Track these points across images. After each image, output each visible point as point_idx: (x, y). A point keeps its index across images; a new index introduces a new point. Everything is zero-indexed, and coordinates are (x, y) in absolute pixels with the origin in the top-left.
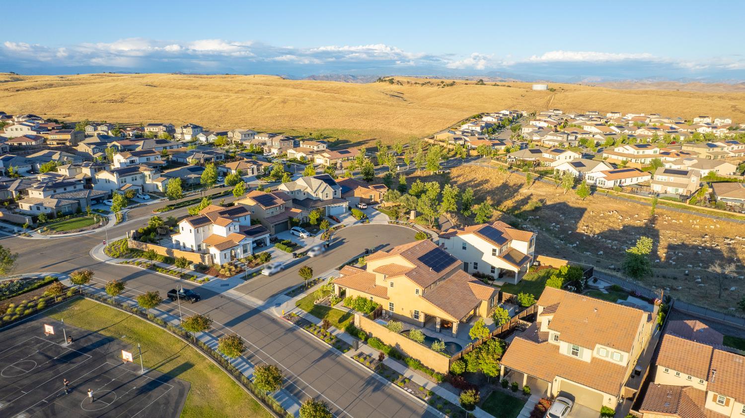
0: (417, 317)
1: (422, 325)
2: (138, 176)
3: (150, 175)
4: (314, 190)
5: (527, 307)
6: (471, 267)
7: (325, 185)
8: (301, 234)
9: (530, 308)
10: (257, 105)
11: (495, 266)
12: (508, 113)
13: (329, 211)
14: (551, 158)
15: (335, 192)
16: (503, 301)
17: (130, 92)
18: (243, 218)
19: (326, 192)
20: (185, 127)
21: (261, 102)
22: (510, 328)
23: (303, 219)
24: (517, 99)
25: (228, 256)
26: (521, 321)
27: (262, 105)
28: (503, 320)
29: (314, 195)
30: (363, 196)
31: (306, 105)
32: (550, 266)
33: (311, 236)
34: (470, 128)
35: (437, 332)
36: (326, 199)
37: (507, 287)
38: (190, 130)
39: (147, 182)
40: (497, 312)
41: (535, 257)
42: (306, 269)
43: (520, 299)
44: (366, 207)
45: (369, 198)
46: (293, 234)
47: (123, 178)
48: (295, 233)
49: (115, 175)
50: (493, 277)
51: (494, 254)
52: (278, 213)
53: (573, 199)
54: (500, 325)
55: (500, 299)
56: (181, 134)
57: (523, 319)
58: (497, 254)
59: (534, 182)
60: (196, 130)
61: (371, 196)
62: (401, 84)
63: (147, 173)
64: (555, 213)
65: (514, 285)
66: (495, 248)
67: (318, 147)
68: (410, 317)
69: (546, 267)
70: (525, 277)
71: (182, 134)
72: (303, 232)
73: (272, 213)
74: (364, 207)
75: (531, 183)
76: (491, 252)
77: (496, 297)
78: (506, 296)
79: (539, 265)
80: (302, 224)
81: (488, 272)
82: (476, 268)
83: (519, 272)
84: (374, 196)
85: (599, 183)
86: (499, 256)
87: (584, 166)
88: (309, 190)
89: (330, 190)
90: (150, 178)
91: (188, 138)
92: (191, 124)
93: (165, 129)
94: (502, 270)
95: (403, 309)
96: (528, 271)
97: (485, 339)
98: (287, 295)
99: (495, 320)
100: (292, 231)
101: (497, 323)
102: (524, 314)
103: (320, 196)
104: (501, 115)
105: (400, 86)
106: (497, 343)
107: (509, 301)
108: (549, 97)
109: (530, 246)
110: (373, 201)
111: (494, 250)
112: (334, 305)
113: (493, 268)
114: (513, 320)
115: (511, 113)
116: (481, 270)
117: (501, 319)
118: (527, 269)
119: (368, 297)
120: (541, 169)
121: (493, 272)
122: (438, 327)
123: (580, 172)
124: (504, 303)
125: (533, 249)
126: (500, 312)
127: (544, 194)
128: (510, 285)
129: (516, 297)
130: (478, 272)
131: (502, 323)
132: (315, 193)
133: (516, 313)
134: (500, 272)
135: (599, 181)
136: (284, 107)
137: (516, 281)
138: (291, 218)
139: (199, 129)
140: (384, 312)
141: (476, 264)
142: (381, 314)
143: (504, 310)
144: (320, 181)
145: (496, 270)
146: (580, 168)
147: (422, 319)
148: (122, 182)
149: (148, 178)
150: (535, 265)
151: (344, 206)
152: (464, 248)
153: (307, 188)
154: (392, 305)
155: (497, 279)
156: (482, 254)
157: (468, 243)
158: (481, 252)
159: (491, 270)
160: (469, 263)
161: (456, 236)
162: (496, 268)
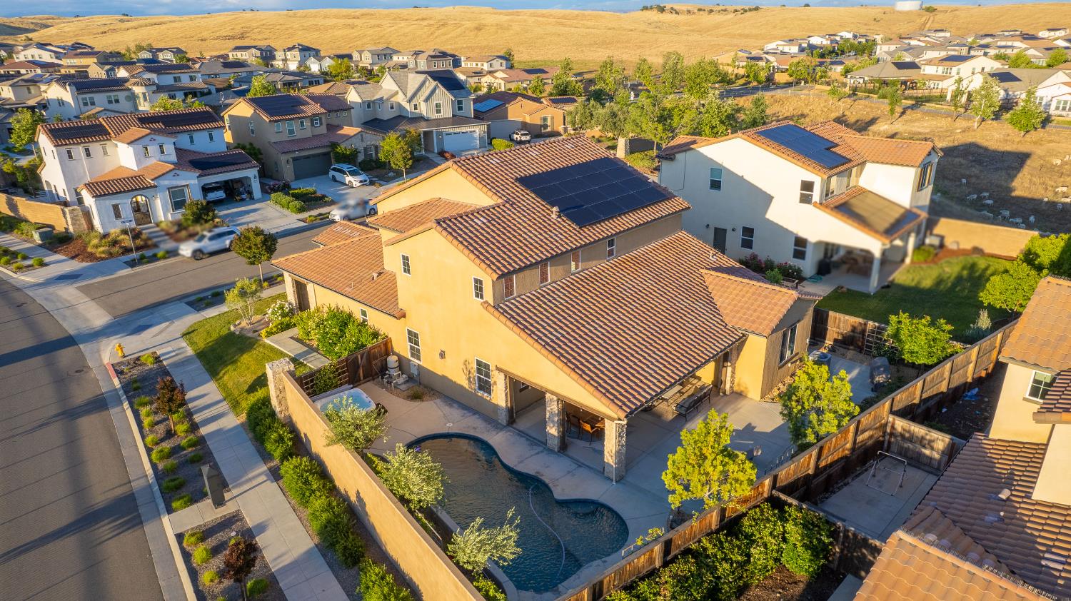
0: (485, 386)
1: (503, 418)
2: (121, 96)
3: (144, 94)
4: (409, 94)
5: (927, 368)
6: (734, 240)
7: (431, 84)
8: (348, 179)
9: (935, 373)
10: (436, 34)
11: (803, 234)
12: (849, 35)
13: (441, 141)
14: (940, 73)
15: (460, 102)
16: (829, 342)
17: (254, 24)
18: (206, 134)
19: (434, 100)
20: (289, 49)
21: (444, 30)
22: (853, 449)
23: (365, 149)
24: (866, 25)
25: (127, 211)
26: (901, 424)
27: (444, 34)
28: (829, 416)
29: (407, 106)
30: (528, 120)
31: (512, 32)
32: (977, 250)
33: (372, 183)
34: (780, 48)
35: (551, 451)
36: (434, 116)
37: (845, 300)
38: (296, 53)
39: (140, 108)
40: (802, 381)
41: (931, 224)
42: (251, 235)
43: (896, 336)
44: (528, 138)
45: (539, 122)
46: (334, 179)
47: (88, 96)
48: (337, 175)
49: (68, 87)
50: (799, 271)
51: (805, 199)
52: (308, 133)
53: (998, 136)
54: (811, 438)
55: (818, 334)
56: (283, 60)
57: (908, 413)
58: (816, 195)
59: (903, 113)
60: (307, 53)
61: (545, 119)
62: (677, 13)
63: (138, 90)
64: (957, 160)
65: (867, 296)
66: (809, 176)
67: (491, 65)
68: (465, 384)
69: (964, 253)
70: (901, 276)
71: (285, 60)
72: (353, 173)
73: (291, 132)
74: (524, 138)
75: (897, 115)
76: (797, 192)
77: (804, 328)
78: (840, 323)
79: (942, 246)
80: (363, 161)
81: (785, 256)
82: (747, 244)
83: (885, 260)
84: (552, 118)
85: (1057, 108)
86: (820, 204)
87: (1017, 79)
88: (400, 99)
89: (445, 98)
90: (145, 100)
91: (293, 66)
92: (299, 45)
93: (258, 53)
94: (829, 249)
95: (442, 355)
96: (908, 260)
97: (734, 508)
98: (191, 304)
99: (789, 415)
100: (332, 173)
101: (797, 427)
102: (914, 392)
103: (423, 109)
104: (838, 38)
105: (674, 15)
106: (790, 526)
107: (849, 342)
108: (924, 19)
109: (920, 185)
110: (549, 129)
111: (807, 186)
112: (270, 334)
113: (800, 242)
114: (866, 419)
115: (855, 37)
116: (761, 250)
117: (819, 412)
118: (905, 255)
119: (355, 308)
120: (919, 93)
121: (799, 254)
122: (553, 430)
123: (1006, 91)
124: (832, 350)
125: (926, 196)
126: (818, 385)
127: (927, 131)
128: (852, 295)
129: (880, 331)
130: (754, 257)
131: (822, 431)
132: (410, 101)
133: (881, 391)
134: (821, 255)
135: (1059, 102)
136: (476, 36)
137: (874, 283)
138: (334, 145)
139: (312, 53)
140: (392, 360)
141: (748, 232)
142: (384, 368)
143: (832, 373)
144: (422, 77)
145: (809, 252)
146: (1007, 85)
147: (499, 397)
148: (86, 104)
149: (142, 100)
150: (932, 246)
151: (477, 135)
152: (716, 185)
153: (397, 93)
154: (413, 337)
155: (810, 278)
156: (768, 199)
157: (725, 168)
158: (765, 193)
159: (795, 250)
160: (729, 228)
161: (692, 149)
162: (810, 243)
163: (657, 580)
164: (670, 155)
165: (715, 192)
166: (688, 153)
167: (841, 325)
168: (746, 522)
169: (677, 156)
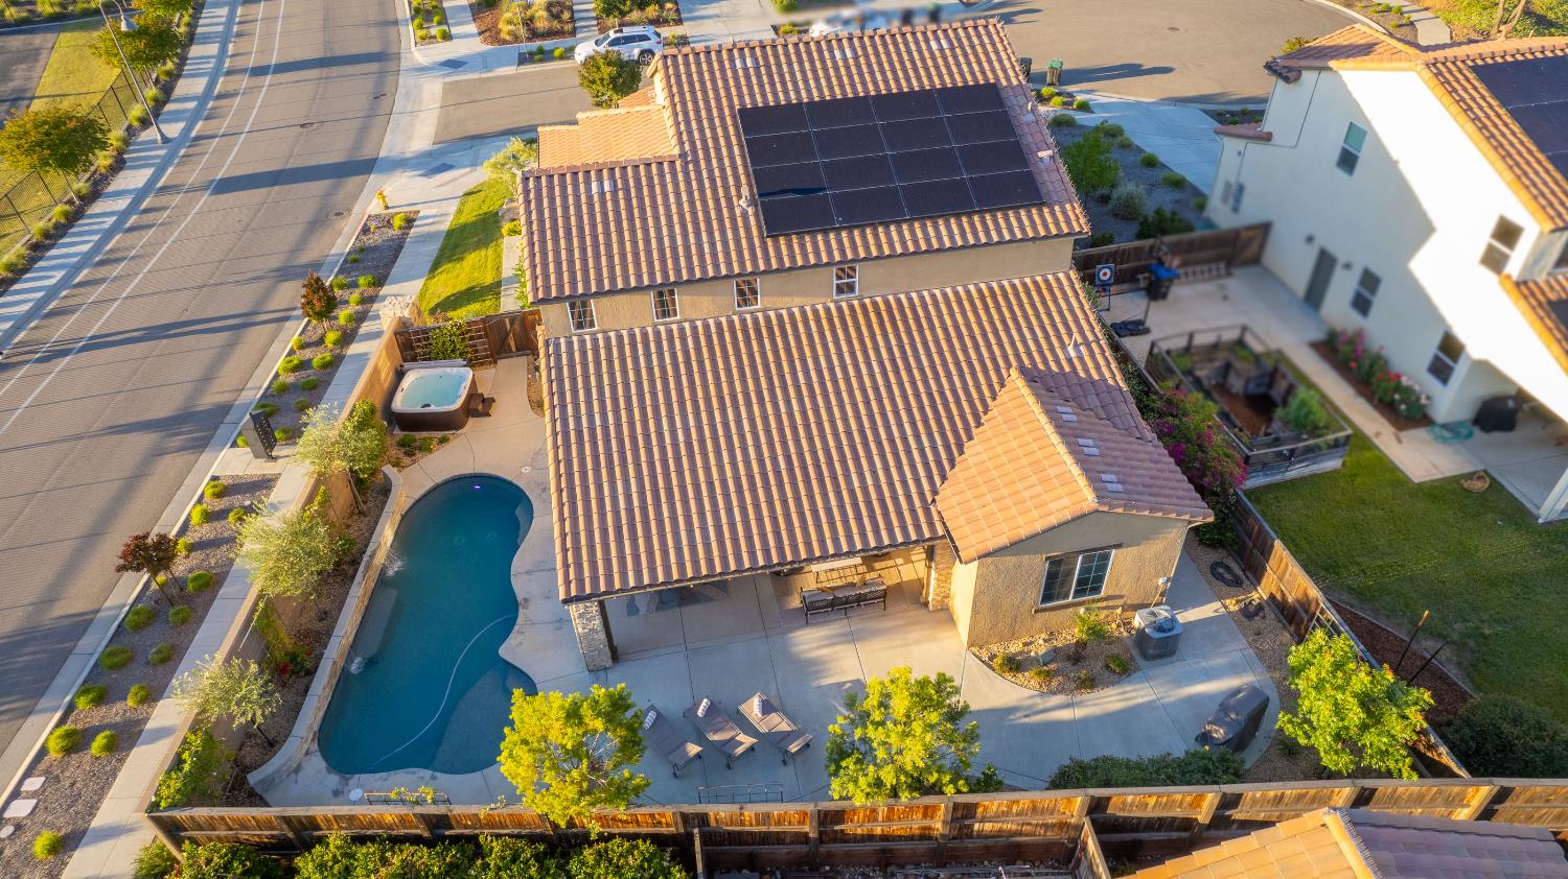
6: (1342, 287)
11: (1462, 333)
16: (1262, 592)
37: (1448, 509)
50: (1426, 403)
51: (1493, 261)
58: (1517, 260)
65: (1521, 519)
66: (1519, 213)
76: (1483, 238)
77: (1141, 559)
81: (1411, 363)
82: (1362, 304)
86: (1524, 288)
111: (1507, 233)
113: (1450, 347)
116: (1382, 331)
121: (1441, 370)
124: (1253, 611)
128: (1485, 503)
130: (1365, 337)
141: (1370, 281)
145: (1460, 371)
152: (1348, 161)
155: (1444, 426)
156: (1426, 229)
157: (1373, 131)
158: (1423, 214)
159: (1436, 358)
160: (1342, 258)
161: (1330, 69)
162: (1468, 357)
163: (388, 854)
164: (1290, 69)
165: (1341, 174)
166: (1323, 74)
167: (1287, 576)
168: (588, 854)
169: (1306, 75)
